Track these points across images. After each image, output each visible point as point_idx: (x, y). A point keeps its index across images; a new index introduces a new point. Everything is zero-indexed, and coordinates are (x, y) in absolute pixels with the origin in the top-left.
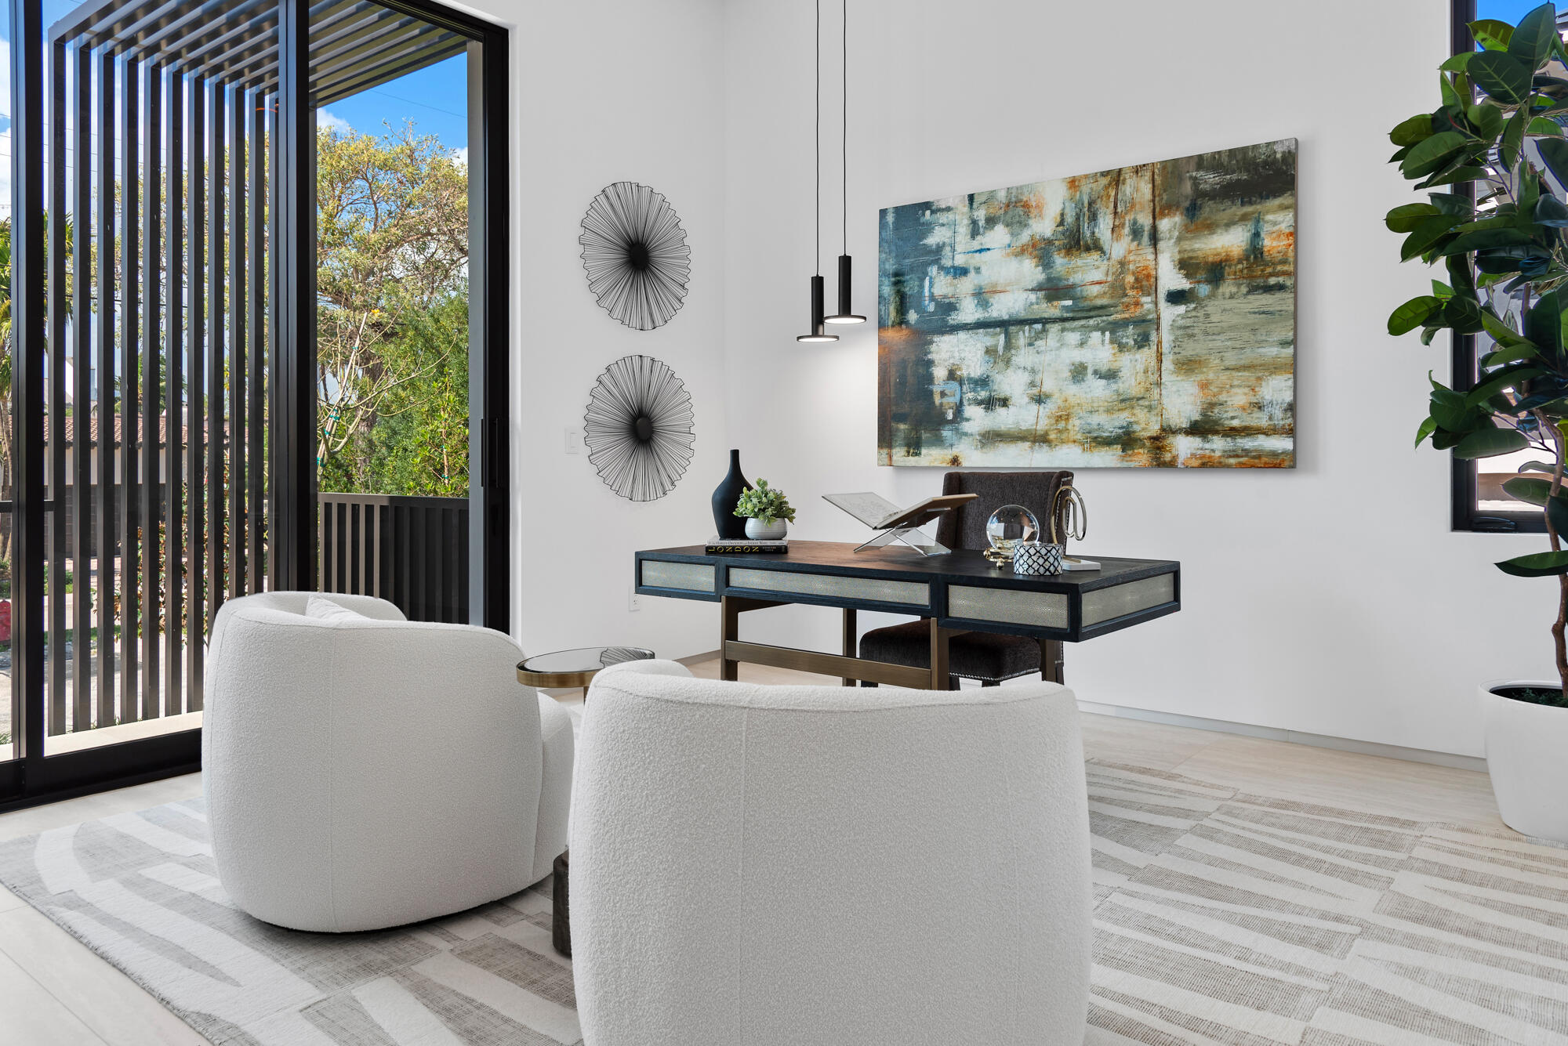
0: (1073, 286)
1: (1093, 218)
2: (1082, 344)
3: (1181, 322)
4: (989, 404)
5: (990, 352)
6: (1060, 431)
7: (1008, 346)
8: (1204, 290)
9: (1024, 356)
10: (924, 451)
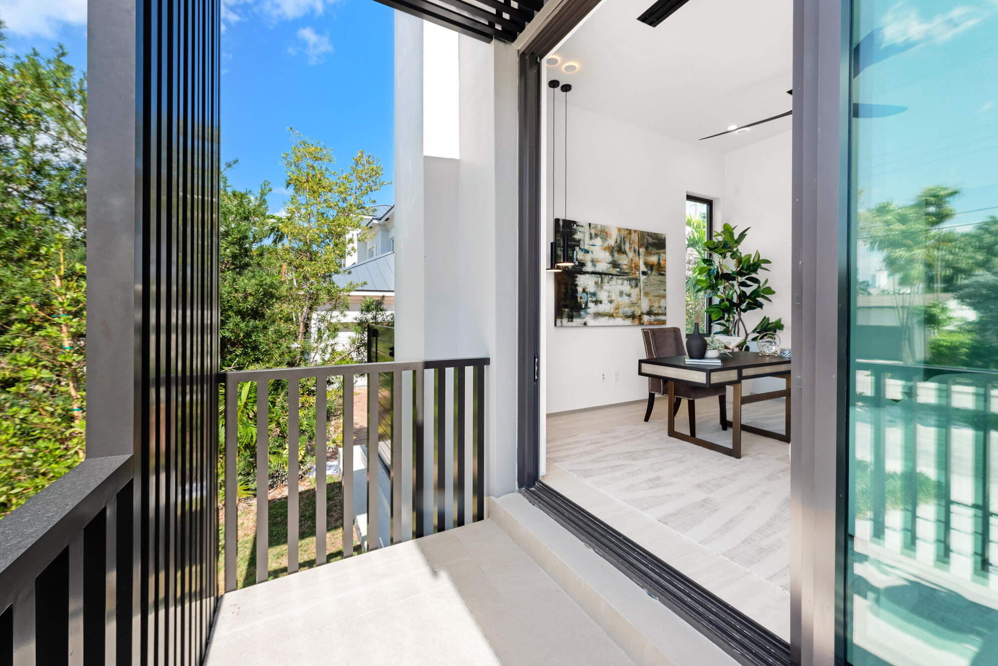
0: (619, 265)
1: (624, 243)
2: (622, 284)
3: (645, 281)
4: (596, 302)
5: (596, 283)
6: (617, 313)
7: (602, 282)
8: (649, 272)
9: (606, 286)
10: (574, 320)
